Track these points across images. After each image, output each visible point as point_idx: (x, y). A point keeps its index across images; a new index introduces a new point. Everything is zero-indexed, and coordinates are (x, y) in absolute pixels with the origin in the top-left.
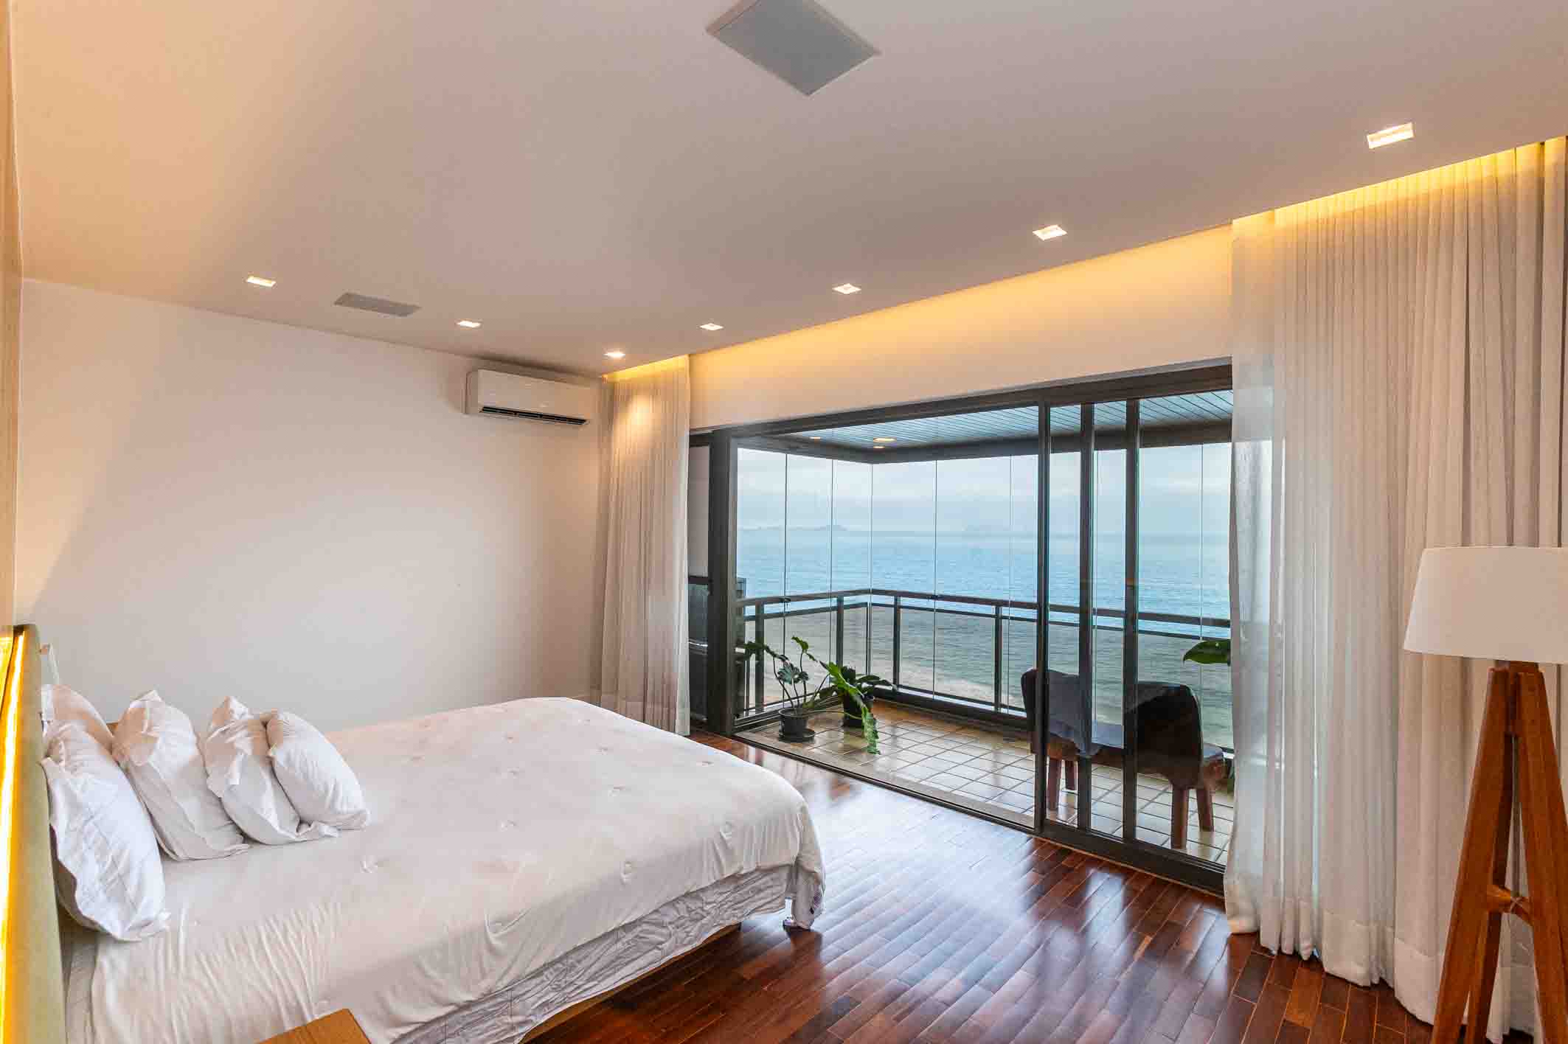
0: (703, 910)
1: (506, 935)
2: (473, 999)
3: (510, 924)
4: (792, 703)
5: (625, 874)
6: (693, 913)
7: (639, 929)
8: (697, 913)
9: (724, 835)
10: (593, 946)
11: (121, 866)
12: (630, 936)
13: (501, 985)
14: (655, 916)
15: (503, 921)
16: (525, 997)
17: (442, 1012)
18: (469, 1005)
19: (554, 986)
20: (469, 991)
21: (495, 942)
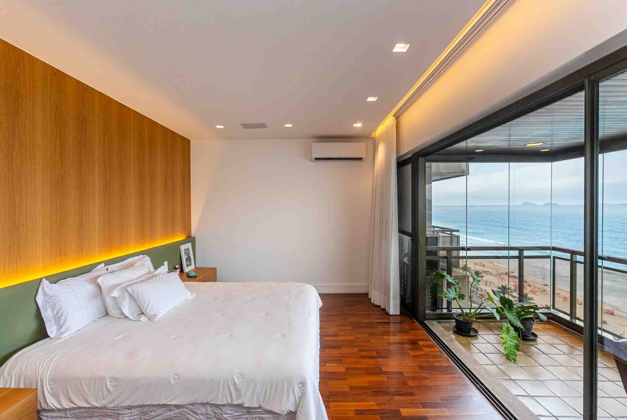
0: (222, 416)
1: (114, 385)
2: (98, 406)
3: (116, 381)
4: (462, 311)
5: (174, 379)
6: (217, 414)
7: (182, 410)
8: (218, 415)
9: (236, 381)
10: (157, 408)
11: (59, 314)
12: (177, 411)
13: (110, 406)
14: (191, 407)
15: (114, 379)
16: (124, 416)
17: (87, 405)
18: (97, 408)
19: (139, 417)
20: (97, 402)
21: (108, 386)
